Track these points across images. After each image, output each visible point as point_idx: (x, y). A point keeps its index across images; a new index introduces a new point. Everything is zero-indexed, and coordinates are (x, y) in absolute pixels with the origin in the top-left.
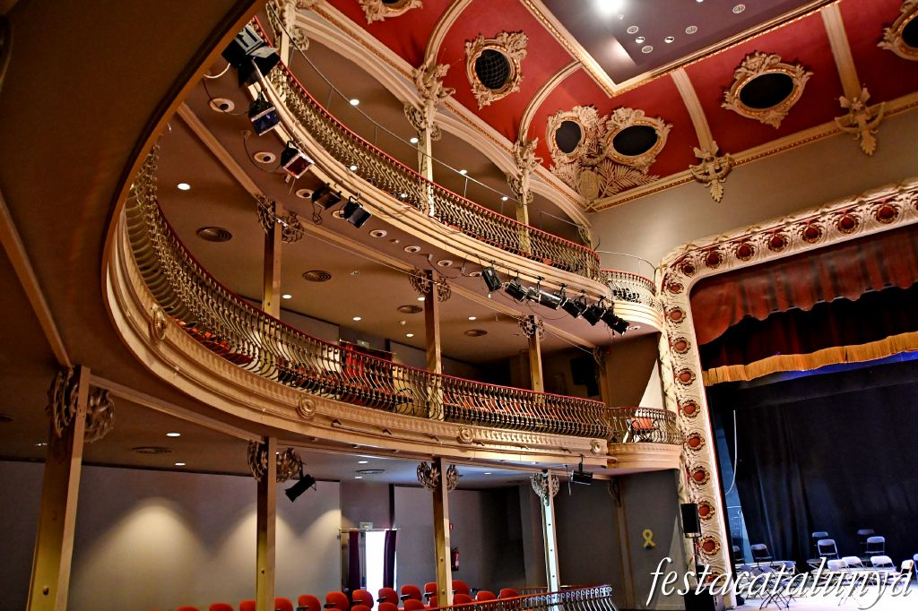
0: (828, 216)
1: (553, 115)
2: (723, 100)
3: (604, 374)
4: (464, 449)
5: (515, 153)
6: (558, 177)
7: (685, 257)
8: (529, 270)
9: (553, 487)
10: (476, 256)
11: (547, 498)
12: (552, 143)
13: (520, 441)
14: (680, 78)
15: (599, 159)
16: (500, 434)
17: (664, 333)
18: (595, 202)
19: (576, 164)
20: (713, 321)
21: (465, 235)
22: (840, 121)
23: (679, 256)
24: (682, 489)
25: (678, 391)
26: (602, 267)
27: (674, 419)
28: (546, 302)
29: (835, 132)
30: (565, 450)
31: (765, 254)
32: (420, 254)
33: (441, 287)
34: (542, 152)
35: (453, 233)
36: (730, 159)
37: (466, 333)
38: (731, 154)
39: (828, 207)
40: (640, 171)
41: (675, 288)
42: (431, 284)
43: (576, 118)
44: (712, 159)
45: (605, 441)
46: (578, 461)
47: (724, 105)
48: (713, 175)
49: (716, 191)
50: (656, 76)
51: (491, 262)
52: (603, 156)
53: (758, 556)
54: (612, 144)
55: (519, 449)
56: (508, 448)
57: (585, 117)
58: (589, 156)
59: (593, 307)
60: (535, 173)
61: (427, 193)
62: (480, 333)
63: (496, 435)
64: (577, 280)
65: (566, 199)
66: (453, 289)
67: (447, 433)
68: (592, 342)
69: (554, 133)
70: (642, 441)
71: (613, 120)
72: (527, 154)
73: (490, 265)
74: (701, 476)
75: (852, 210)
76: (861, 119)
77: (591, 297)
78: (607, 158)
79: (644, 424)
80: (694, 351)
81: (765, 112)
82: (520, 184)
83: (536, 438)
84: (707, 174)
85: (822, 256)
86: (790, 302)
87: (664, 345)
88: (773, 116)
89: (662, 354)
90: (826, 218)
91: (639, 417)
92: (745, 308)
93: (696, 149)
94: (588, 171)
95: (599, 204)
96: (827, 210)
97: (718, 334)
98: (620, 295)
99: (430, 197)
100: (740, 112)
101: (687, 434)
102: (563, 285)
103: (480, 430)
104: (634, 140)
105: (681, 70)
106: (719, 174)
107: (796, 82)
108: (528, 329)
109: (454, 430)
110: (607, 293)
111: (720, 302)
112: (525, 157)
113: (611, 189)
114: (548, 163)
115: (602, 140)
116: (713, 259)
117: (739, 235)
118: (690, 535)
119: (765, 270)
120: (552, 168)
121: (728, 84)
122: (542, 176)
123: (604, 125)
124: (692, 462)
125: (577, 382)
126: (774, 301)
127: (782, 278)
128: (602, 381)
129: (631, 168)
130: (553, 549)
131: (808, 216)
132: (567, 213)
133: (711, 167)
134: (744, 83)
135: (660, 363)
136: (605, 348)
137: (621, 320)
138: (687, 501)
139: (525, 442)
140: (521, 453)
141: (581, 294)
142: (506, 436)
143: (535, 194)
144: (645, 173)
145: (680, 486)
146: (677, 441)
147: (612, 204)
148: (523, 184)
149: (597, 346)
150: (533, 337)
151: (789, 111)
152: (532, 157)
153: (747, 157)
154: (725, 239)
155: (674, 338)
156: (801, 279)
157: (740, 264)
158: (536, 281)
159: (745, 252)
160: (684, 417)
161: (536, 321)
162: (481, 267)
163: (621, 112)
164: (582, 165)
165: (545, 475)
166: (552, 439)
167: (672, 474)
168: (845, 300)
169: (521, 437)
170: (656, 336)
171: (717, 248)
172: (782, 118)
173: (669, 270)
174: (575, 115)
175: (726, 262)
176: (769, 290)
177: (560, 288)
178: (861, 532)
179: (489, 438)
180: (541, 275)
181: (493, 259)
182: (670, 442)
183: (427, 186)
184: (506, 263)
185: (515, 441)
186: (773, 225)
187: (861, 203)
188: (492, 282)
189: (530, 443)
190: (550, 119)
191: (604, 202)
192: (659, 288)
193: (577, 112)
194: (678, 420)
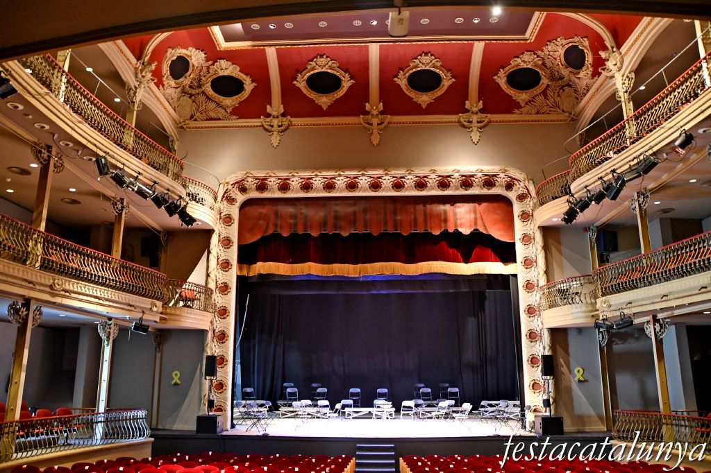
0: (342, 178)
1: (173, 48)
2: (295, 78)
3: (165, 252)
4: (54, 295)
5: (136, 69)
6: (164, 96)
7: (243, 180)
8: (132, 165)
9: (114, 332)
10: (95, 145)
11: (108, 341)
12: (166, 69)
13: (99, 295)
14: (271, 53)
15: (197, 91)
16: (85, 288)
17: (217, 231)
18: (187, 122)
19: (179, 90)
20: (252, 230)
21: (89, 126)
22: (363, 118)
23: (239, 178)
24: (207, 345)
25: (218, 275)
26: (184, 174)
27: (212, 294)
28: (140, 192)
29: (359, 124)
30: (131, 306)
31: (297, 192)
32: (47, 132)
33: (57, 161)
34: (157, 74)
35: (80, 122)
36: (290, 121)
37: (62, 200)
38: (291, 117)
39: (343, 172)
40: (225, 110)
41: (231, 201)
42: (49, 157)
43: (188, 56)
44: (278, 117)
45: (161, 303)
46: (139, 315)
47: (295, 82)
48: (276, 128)
49: (275, 140)
50: (255, 46)
51: (105, 152)
52: (201, 90)
53: (245, 396)
54: (210, 84)
55: (97, 300)
56: (89, 298)
57: (196, 57)
58: (190, 87)
59: (173, 203)
60: (148, 89)
61: (61, 80)
62: (74, 202)
63: (81, 287)
64: (166, 180)
65: (166, 115)
66: (66, 165)
67: (43, 281)
68: (162, 228)
69: (170, 62)
70: (184, 306)
71: (215, 66)
72: (146, 72)
73: (104, 155)
74: (222, 337)
75: (356, 178)
76: (375, 121)
77: (173, 195)
78: (203, 93)
79: (189, 294)
80: (235, 248)
81: (320, 96)
82: (135, 93)
83: (111, 294)
84: (272, 126)
85: (332, 202)
86: (306, 228)
87: (214, 240)
88: (324, 101)
89: (212, 246)
90: (340, 178)
91: (185, 288)
92: (276, 226)
93: (268, 107)
94: (186, 98)
95: (188, 124)
96: (342, 173)
97: (254, 239)
98: (193, 197)
99: (63, 84)
100: (304, 91)
101: (218, 306)
102: (155, 182)
103: (70, 282)
104: (227, 86)
105: (273, 48)
106: (280, 128)
107: (344, 83)
108: (117, 208)
109: (49, 279)
110: (183, 193)
111: (260, 217)
112: (144, 74)
113: (200, 116)
114: (159, 83)
115: (203, 78)
116: (262, 187)
117: (284, 174)
118: (208, 377)
119: (295, 202)
120: (161, 87)
121: (301, 69)
122: (153, 92)
123: (208, 68)
124: (218, 327)
125: (143, 254)
126: (295, 225)
127: (305, 211)
128: (163, 256)
129: (219, 105)
130: (106, 380)
131: (330, 173)
132: (163, 123)
133: (275, 122)
134: (312, 72)
135: (209, 252)
136: (170, 233)
137: (191, 217)
138: (209, 354)
139: (103, 296)
140: (98, 304)
141: (166, 192)
142: (89, 289)
143: (143, 104)
144: (229, 112)
145: (207, 342)
146: (211, 310)
147: (199, 128)
148: (137, 94)
149: (165, 230)
150: (120, 215)
151: (335, 101)
152: (149, 76)
153: (301, 123)
154: (274, 175)
155: (222, 236)
156: (316, 214)
157: (278, 195)
158: (135, 175)
159: (284, 187)
160: (218, 293)
161: (125, 203)
162: (96, 155)
163: (223, 63)
164: (184, 92)
165: (110, 322)
166: (123, 296)
167: (202, 333)
168: (339, 234)
169: (100, 291)
170: (211, 232)
171: (266, 179)
172: (329, 104)
173: (230, 187)
174: (189, 53)
175: (269, 191)
176: (294, 217)
177: (152, 184)
178: (314, 385)
179: (76, 290)
180: (141, 171)
181: (108, 151)
182: (205, 310)
183: (62, 75)
184: (116, 156)
185: (95, 294)
186: (307, 174)
187: (363, 175)
188: (103, 167)
189: (106, 297)
190: (170, 50)
191: (192, 124)
192: (219, 199)
193: (191, 51)
194: (214, 296)
